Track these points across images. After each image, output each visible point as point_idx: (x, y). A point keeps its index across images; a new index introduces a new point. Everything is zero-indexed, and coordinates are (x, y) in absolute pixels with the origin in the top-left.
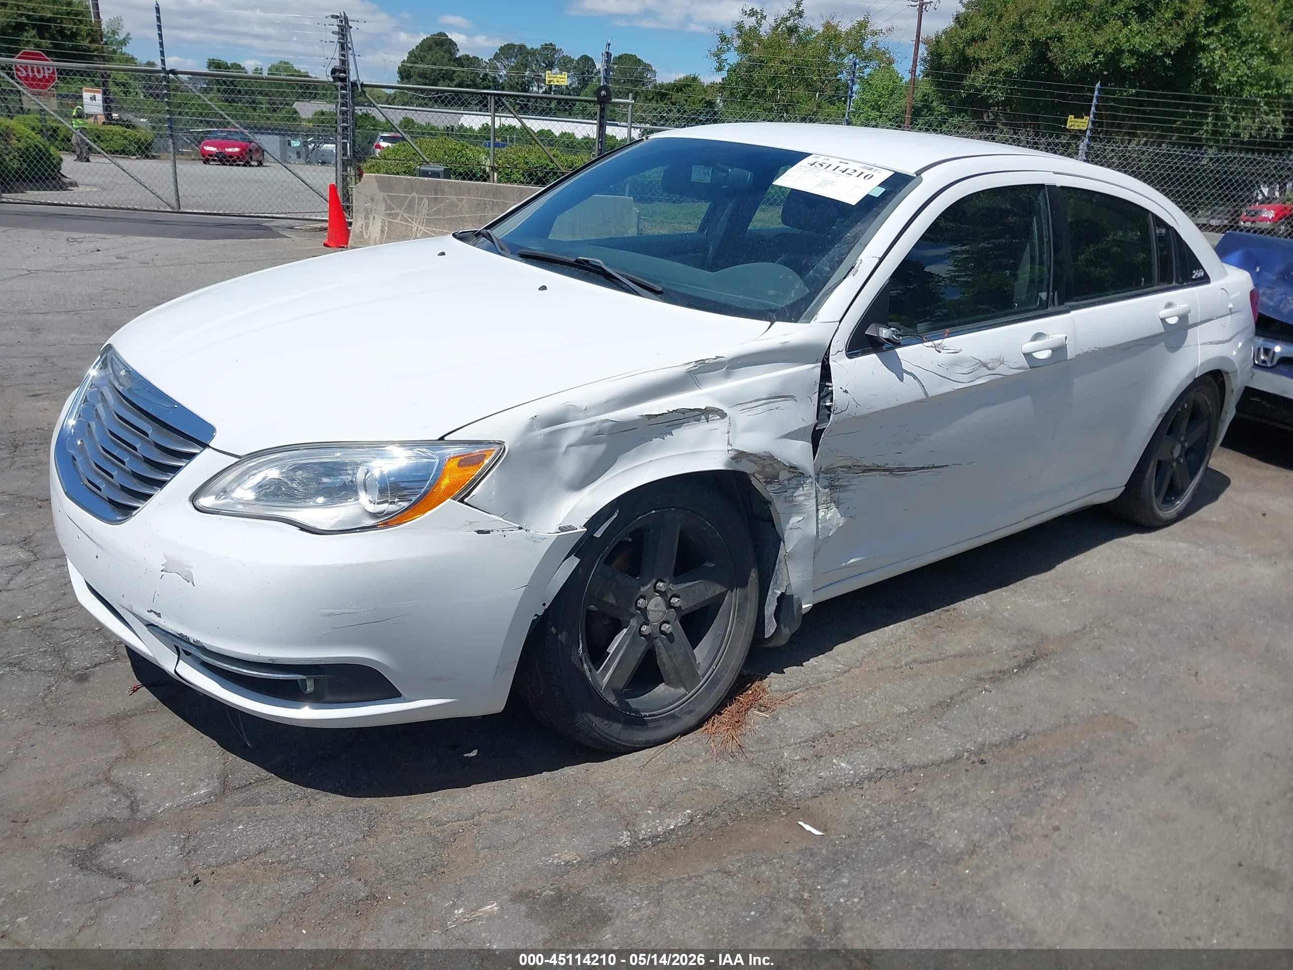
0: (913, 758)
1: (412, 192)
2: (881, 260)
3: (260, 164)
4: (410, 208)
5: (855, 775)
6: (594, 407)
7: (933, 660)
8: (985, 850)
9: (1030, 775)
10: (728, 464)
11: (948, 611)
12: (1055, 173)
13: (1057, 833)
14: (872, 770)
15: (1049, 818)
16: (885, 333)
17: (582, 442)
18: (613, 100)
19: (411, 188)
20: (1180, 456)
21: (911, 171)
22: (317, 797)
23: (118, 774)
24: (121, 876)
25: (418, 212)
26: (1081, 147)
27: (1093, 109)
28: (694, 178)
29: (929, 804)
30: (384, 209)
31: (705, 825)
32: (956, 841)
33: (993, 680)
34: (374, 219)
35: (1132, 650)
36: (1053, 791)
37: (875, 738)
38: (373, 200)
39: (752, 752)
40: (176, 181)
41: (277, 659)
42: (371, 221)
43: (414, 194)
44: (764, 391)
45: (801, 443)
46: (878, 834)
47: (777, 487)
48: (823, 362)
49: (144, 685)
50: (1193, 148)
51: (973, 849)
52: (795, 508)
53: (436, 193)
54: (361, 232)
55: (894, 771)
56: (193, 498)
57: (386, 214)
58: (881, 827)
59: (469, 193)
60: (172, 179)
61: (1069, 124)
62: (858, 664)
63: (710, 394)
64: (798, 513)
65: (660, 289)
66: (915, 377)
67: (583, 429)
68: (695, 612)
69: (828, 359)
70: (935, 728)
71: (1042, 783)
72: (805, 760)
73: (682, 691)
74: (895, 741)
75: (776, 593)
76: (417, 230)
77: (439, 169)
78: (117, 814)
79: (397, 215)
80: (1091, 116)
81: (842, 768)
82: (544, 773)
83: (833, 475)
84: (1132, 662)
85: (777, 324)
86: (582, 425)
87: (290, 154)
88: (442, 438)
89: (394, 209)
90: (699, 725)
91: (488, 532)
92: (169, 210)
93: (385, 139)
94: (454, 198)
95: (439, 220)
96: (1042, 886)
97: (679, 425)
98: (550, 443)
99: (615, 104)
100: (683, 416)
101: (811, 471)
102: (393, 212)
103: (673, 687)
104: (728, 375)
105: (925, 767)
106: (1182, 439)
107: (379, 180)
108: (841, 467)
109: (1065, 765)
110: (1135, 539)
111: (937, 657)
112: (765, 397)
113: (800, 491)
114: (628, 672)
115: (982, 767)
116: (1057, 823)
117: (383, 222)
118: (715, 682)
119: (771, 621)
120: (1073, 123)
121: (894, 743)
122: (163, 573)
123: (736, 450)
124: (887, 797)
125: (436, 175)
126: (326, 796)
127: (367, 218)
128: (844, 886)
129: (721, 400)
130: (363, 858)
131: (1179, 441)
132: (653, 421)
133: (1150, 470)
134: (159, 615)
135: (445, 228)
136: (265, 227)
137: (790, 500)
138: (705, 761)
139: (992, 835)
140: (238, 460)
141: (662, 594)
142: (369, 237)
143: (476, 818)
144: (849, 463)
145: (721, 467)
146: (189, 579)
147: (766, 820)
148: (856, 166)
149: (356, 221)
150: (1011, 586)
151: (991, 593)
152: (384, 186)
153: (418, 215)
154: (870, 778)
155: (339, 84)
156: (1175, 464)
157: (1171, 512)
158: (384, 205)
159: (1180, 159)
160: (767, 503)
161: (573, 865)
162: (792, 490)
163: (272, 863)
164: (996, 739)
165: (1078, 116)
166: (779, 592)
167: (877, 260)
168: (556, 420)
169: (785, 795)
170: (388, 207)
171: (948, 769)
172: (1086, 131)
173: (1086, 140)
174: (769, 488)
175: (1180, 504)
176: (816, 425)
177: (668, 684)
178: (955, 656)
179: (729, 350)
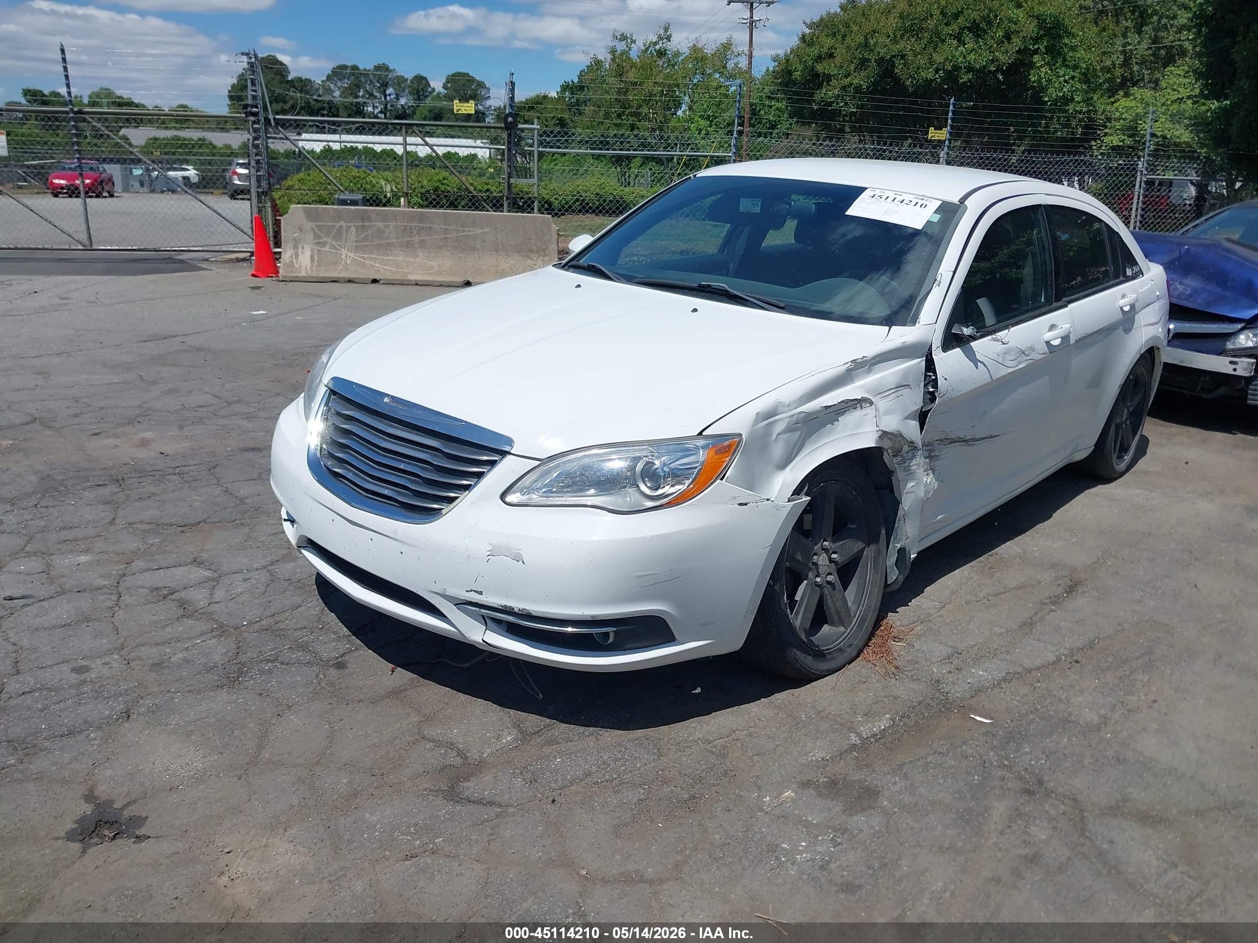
0: (1027, 664)
1: (340, 220)
2: (955, 272)
3: (112, 196)
4: (338, 236)
5: (993, 679)
6: (794, 402)
7: (1002, 593)
8: (1113, 721)
9: (1117, 667)
10: (877, 442)
11: (992, 555)
12: (1046, 194)
13: (1156, 704)
14: (1004, 675)
15: (1146, 695)
16: (967, 331)
17: (786, 431)
18: (520, 126)
19: (339, 216)
20: (1126, 419)
21: (955, 199)
22: (601, 733)
23: (432, 732)
24: (491, 803)
25: (346, 239)
26: (941, 155)
27: (949, 121)
28: (742, 209)
29: (1055, 693)
30: (313, 238)
31: (904, 724)
32: (1090, 716)
33: (1054, 603)
34: (303, 248)
35: (1142, 573)
36: (1140, 677)
37: (992, 652)
38: (301, 229)
39: (909, 671)
40: (87, 219)
41: (597, 616)
42: (300, 251)
43: (342, 223)
44: (893, 382)
45: (914, 422)
46: (1032, 717)
47: (900, 459)
48: (927, 356)
49: (399, 666)
50: (1035, 153)
51: (1105, 720)
52: (910, 475)
53: (363, 220)
54: (292, 262)
55: (1018, 673)
56: (503, 497)
57: (315, 243)
58: (1032, 712)
59: (395, 219)
60: (83, 218)
61: (930, 135)
62: (949, 601)
63: (861, 387)
64: (912, 480)
65: (783, 305)
66: (985, 365)
67: (788, 420)
68: (846, 564)
69: (931, 354)
70: (1032, 641)
71: (1128, 672)
72: (950, 672)
73: (842, 629)
74: (1008, 653)
75: (896, 547)
76: (346, 257)
77: (357, 198)
78: (452, 761)
79: (325, 243)
80: (949, 127)
81: (981, 675)
82: (762, 699)
83: (931, 448)
84: (1146, 581)
85: (893, 327)
86: (786, 418)
87: (132, 182)
88: (700, 433)
89: (322, 238)
90: (858, 656)
91: (746, 504)
92: (81, 248)
93: (242, 165)
94: (381, 225)
95: (367, 246)
96: (1166, 740)
97: (843, 413)
98: (766, 433)
99: (522, 130)
100: (846, 405)
101: (919, 443)
102: (321, 240)
103: (835, 626)
104: (869, 371)
105: (1038, 669)
106: (1129, 404)
107: (305, 211)
108: (937, 440)
109: (1138, 658)
110: (1100, 489)
111: (1003, 591)
112: (894, 386)
113: (914, 462)
114: (811, 615)
115: (1079, 665)
116: (1153, 698)
117: (312, 250)
118: (863, 621)
119: (893, 570)
120: (934, 134)
121: (1008, 654)
122: (489, 557)
123: (882, 431)
124: (1022, 692)
125: (354, 203)
126: (607, 731)
127: (296, 247)
128: (1027, 753)
129: (868, 391)
130: (667, 772)
131: (1127, 406)
132: (829, 410)
133: (1111, 433)
134: (480, 593)
135: (373, 254)
136: (178, 260)
137: (907, 469)
138: (878, 681)
139: (1113, 708)
140: (539, 462)
141: (825, 550)
142: (300, 265)
143: (733, 735)
144: (942, 437)
145: (872, 444)
146: (518, 559)
147: (945, 717)
148: (911, 197)
149: (285, 251)
150: (1027, 533)
151: (1016, 539)
152: (311, 216)
153: (346, 242)
154: (1004, 680)
155: (252, 118)
156: (1124, 426)
157: (1122, 466)
158: (312, 235)
159: (1025, 164)
160: (890, 473)
161: (827, 760)
162: (909, 461)
163: (602, 782)
164: (1079, 644)
165: (938, 128)
166: (899, 546)
167: (952, 273)
168: (769, 414)
169: (951, 698)
170: (317, 236)
171: (1055, 668)
172: (945, 141)
173: (946, 149)
174: (895, 460)
175: (1127, 458)
176: (922, 408)
177: (832, 624)
178: (1016, 589)
179: (870, 351)
